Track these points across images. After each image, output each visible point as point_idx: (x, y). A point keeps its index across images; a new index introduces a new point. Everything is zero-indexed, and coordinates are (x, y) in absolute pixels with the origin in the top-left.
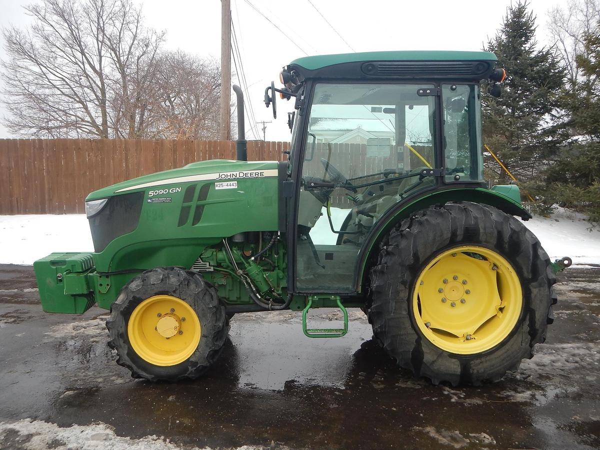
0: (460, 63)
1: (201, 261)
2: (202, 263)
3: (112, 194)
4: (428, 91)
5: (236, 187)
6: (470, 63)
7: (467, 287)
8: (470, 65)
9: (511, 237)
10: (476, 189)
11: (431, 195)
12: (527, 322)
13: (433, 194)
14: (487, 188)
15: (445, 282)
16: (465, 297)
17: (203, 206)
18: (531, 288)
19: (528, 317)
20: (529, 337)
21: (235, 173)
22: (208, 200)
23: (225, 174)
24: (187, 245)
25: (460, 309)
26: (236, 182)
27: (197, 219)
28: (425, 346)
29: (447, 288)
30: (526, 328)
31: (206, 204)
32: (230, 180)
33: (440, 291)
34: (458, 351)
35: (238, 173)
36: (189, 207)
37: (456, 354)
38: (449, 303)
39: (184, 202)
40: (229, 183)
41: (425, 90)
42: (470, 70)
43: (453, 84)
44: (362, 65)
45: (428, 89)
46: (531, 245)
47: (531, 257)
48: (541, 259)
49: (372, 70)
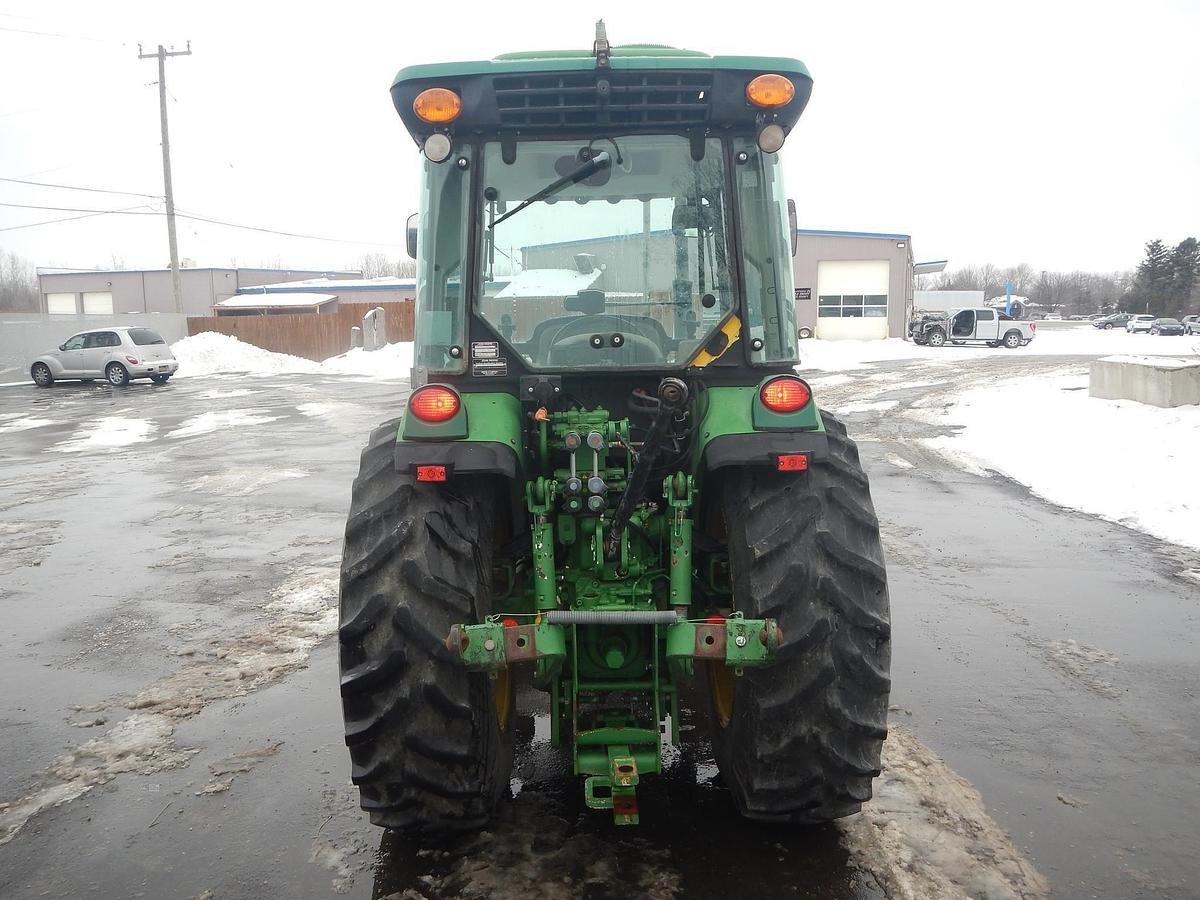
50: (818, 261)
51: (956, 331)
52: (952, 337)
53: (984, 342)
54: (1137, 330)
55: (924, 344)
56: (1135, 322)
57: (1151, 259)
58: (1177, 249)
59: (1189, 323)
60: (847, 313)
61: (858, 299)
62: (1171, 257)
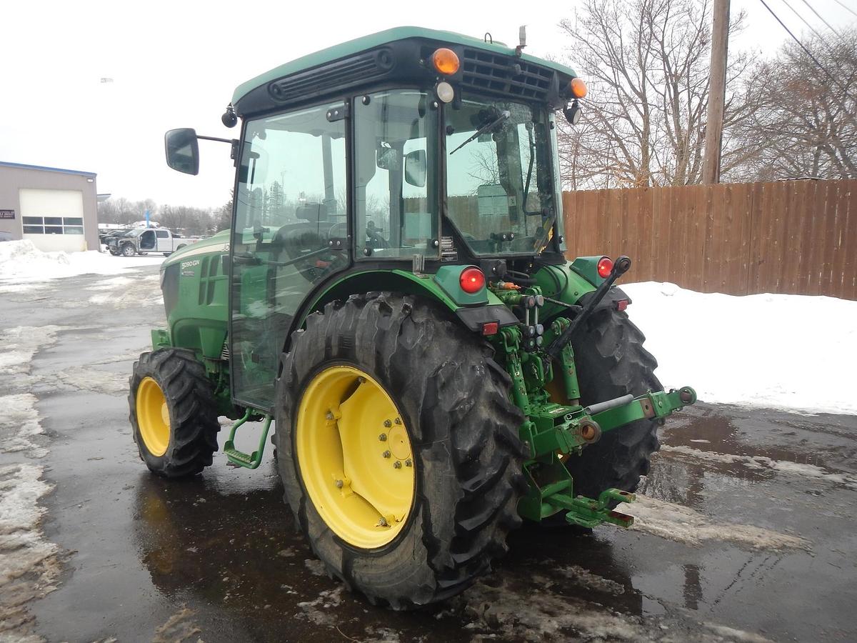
0: (358, 58)
1: (226, 348)
2: (227, 350)
3: (167, 265)
4: (336, 113)
10: (393, 272)
11: (343, 279)
12: (420, 521)
14: (411, 271)
15: (388, 425)
18: (423, 458)
19: (421, 511)
20: (424, 548)
22: (217, 276)
24: (210, 327)
27: (210, 297)
28: (310, 511)
29: (391, 435)
30: (418, 531)
33: (383, 438)
34: (346, 535)
36: (205, 283)
37: (341, 539)
38: (393, 460)
39: (202, 277)
41: (332, 111)
42: (375, 66)
43: (365, 95)
44: (269, 87)
45: (337, 109)
46: (425, 379)
47: (421, 402)
48: (443, 408)
49: (279, 92)
50: (19, 188)
51: (143, 246)
52: (141, 250)
53: (162, 254)
55: (118, 255)
60: (49, 231)
61: (57, 220)
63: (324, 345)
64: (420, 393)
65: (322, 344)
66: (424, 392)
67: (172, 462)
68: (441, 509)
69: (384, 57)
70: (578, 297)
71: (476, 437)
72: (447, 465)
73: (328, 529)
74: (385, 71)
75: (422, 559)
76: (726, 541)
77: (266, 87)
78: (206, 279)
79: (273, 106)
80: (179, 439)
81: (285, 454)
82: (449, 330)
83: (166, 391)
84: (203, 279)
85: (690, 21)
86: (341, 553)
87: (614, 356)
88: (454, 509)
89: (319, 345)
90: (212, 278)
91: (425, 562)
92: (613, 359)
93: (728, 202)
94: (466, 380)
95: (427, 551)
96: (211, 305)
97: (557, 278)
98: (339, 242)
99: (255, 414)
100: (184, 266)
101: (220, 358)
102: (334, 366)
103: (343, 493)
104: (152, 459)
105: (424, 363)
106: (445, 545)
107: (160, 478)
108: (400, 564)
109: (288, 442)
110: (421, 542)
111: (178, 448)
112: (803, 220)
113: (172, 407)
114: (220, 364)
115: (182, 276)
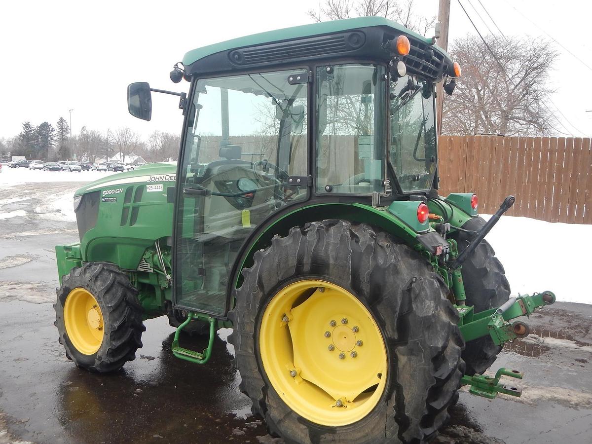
0: (329, 37)
1: (144, 261)
2: (145, 263)
3: (84, 192)
4: (299, 78)
5: (162, 190)
6: (340, 35)
7: (359, 337)
8: (341, 37)
9: (371, 275)
10: (353, 205)
11: (301, 209)
12: (393, 403)
13: (304, 208)
14: (370, 205)
15: (334, 324)
16: (358, 350)
17: (138, 207)
18: (398, 353)
19: (394, 395)
20: (396, 424)
21: (162, 176)
22: (142, 202)
23: (155, 176)
24: (130, 244)
25: (350, 364)
26: (162, 185)
27: (134, 220)
28: (272, 398)
29: (335, 332)
30: (390, 411)
31: (141, 206)
32: (157, 183)
33: (328, 335)
34: (309, 416)
35: (165, 176)
36: (128, 208)
37: (305, 419)
38: (337, 352)
39: (124, 203)
40: (157, 185)
41: (295, 77)
42: (344, 44)
43: (329, 66)
44: (229, 54)
45: (299, 75)
46: (400, 291)
47: (398, 309)
48: (417, 314)
49: (239, 58)
54: (35, 169)
56: (33, 164)
57: (26, 131)
58: (39, 127)
59: (61, 165)
62: (37, 131)
63: (295, 263)
64: (397, 302)
65: (293, 262)
66: (399, 302)
67: (105, 360)
68: (413, 393)
69: (355, 38)
70: (462, 224)
71: (442, 336)
72: (421, 358)
73: (292, 411)
74: (354, 49)
75: (393, 434)
76: (549, 400)
77: (227, 52)
78: (131, 205)
79: (231, 69)
80: (114, 340)
81: (246, 351)
82: (406, 252)
83: (102, 300)
84: (126, 205)
85: (399, 18)
86: (307, 431)
87: (486, 267)
88: (427, 392)
89: (290, 262)
90: (136, 204)
91: (396, 436)
92: (485, 269)
93: (450, 148)
94: (428, 291)
95: (398, 427)
96: (134, 226)
97: (445, 209)
98: (299, 180)
99: (197, 317)
100: (105, 193)
101: (137, 270)
102: (304, 279)
103: (297, 381)
104: (82, 357)
105: (398, 278)
106: (415, 421)
107: (90, 373)
108: (370, 438)
109: (251, 342)
110: (394, 420)
111: (113, 348)
112: (502, 162)
113: (108, 314)
114: (136, 274)
115: (103, 201)
